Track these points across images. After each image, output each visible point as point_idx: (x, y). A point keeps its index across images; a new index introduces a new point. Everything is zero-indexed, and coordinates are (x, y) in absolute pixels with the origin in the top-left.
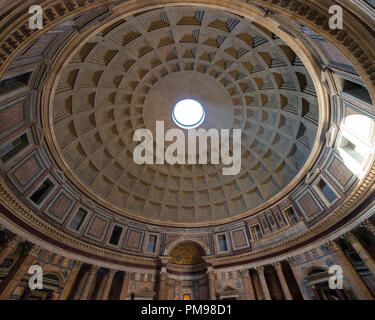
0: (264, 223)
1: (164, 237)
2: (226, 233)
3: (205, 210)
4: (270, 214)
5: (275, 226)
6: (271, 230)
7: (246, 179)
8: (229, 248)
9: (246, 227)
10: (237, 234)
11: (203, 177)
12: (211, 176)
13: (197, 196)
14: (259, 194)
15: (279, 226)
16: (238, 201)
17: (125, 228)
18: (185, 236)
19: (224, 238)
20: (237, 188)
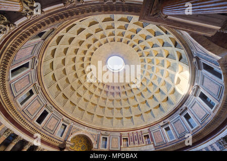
0: (131, 138)
1: (71, 127)
2: (108, 137)
3: (100, 118)
4: (136, 135)
5: (137, 142)
6: (134, 144)
7: (128, 110)
8: (107, 147)
9: (121, 137)
10: (114, 139)
11: (106, 99)
12: (110, 100)
13: (98, 108)
14: (132, 121)
15: (139, 143)
16: (120, 120)
17: (50, 114)
18: (83, 131)
19: (106, 140)
20: (121, 113)
